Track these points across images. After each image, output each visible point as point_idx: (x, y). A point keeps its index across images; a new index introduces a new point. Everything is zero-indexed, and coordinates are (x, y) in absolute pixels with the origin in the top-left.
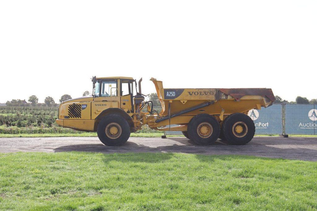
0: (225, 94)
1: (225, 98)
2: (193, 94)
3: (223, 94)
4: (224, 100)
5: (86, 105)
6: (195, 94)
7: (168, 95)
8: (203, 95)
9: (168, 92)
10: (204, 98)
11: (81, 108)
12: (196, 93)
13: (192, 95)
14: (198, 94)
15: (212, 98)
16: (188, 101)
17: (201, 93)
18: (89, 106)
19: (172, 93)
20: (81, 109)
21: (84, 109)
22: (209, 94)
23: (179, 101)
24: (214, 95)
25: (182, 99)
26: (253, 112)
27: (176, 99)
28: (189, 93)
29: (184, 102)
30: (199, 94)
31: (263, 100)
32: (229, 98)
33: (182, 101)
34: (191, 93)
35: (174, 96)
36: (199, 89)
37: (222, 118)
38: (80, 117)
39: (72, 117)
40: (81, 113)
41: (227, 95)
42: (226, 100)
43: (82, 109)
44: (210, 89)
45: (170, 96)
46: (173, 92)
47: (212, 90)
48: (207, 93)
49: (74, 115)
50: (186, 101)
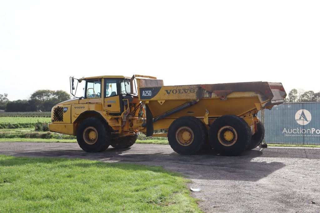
0: (207, 91)
1: (208, 96)
2: (171, 92)
3: (206, 91)
4: (207, 99)
5: (67, 108)
6: (173, 92)
7: (144, 94)
8: (183, 93)
9: (144, 92)
10: (184, 97)
12: (175, 92)
13: (169, 93)
14: (176, 92)
15: (193, 96)
16: (166, 101)
17: (179, 90)
18: (69, 109)
19: (148, 92)
20: (63, 112)
21: (65, 112)
22: (189, 92)
23: (156, 101)
24: (195, 92)
25: (159, 99)
26: (303, 113)
27: (152, 99)
28: (167, 91)
29: (161, 102)
30: (178, 92)
31: (257, 97)
32: (213, 96)
33: (159, 102)
34: (169, 91)
35: (151, 95)
36: (178, 86)
37: (206, 121)
38: (63, 121)
39: (56, 121)
40: (63, 116)
41: (210, 93)
42: (210, 99)
44: (190, 85)
45: (146, 95)
46: (150, 91)
47: (192, 87)
48: (186, 91)
49: (58, 119)
50: (163, 102)
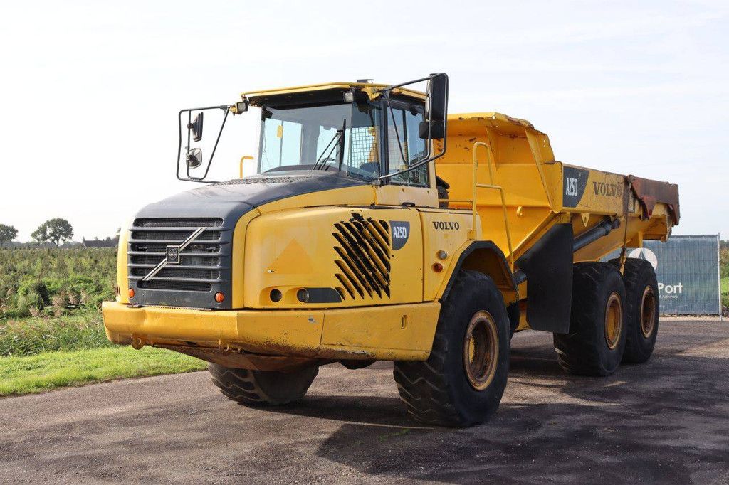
1: (632, 208)
3: (631, 195)
5: (407, 226)
7: (568, 189)
9: (568, 180)
10: (612, 206)
11: (387, 240)
13: (598, 193)
15: (620, 206)
17: (608, 186)
19: (574, 184)
20: (390, 248)
21: (399, 244)
22: (616, 192)
23: (579, 214)
28: (595, 185)
29: (585, 220)
30: (606, 192)
32: (636, 207)
33: (583, 217)
34: (597, 187)
35: (576, 194)
40: (387, 265)
43: (394, 249)
45: (570, 193)
46: (575, 180)
47: (619, 181)
48: (614, 190)
49: (363, 282)
50: (588, 217)
